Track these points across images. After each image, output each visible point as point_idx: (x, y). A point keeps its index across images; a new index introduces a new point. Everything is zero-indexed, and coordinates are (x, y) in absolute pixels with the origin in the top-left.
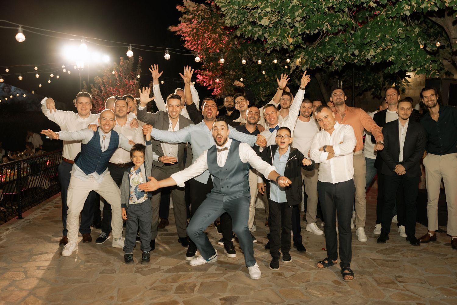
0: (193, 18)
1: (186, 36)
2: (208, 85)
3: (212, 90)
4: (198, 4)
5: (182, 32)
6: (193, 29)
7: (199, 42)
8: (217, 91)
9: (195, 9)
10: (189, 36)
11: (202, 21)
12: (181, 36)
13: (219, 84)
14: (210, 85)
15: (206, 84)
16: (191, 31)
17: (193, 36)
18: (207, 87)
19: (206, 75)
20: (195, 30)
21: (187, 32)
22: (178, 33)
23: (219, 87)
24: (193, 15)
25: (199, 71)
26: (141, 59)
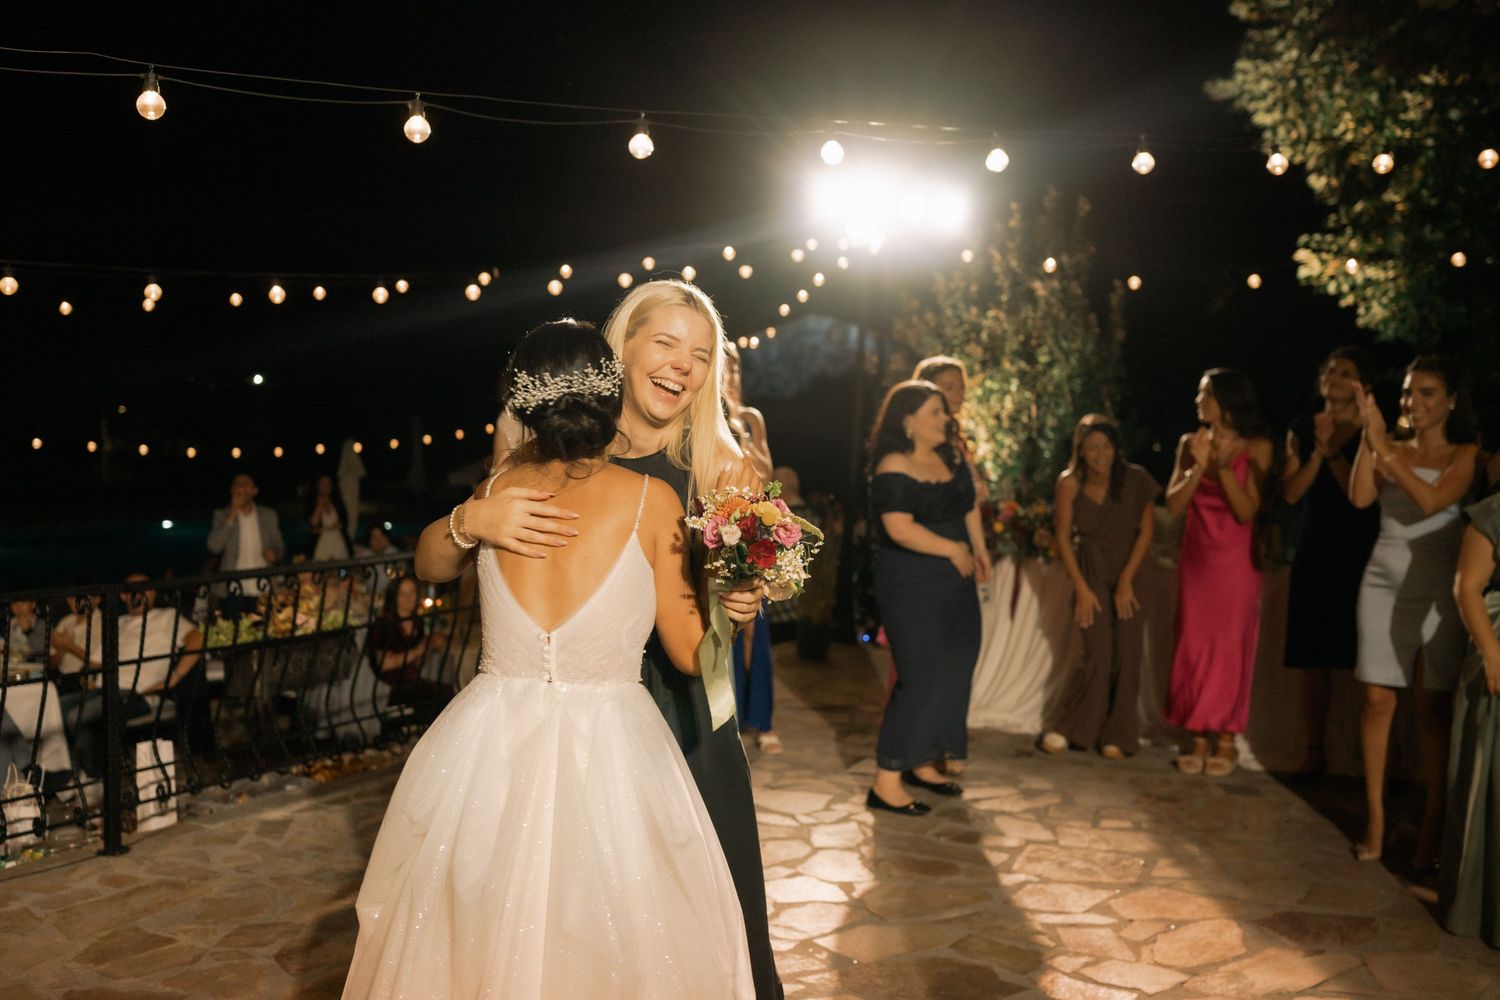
0: (1282, 36)
3: (1355, 310)
5: (1250, 99)
6: (1283, 79)
10: (1268, 110)
11: (1316, 45)
12: (1249, 112)
13: (1382, 282)
14: (1351, 289)
17: (1284, 109)
18: (1340, 295)
20: (1292, 82)
22: (1238, 104)
23: (1383, 295)
24: (1282, 27)
26: (1084, 206)
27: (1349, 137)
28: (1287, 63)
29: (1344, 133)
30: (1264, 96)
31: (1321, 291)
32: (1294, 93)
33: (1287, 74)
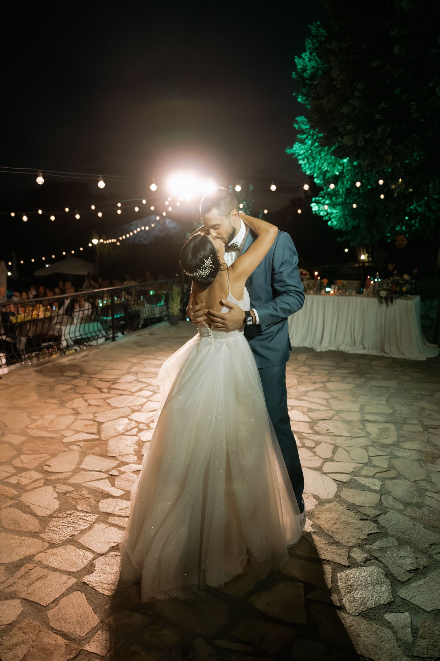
0: (307, 137)
1: (300, 159)
3: (329, 220)
5: (297, 155)
9: (308, 127)
10: (303, 159)
11: (316, 140)
12: (297, 159)
16: (305, 153)
17: (308, 159)
18: (323, 216)
20: (309, 151)
24: (307, 135)
26: (252, 187)
27: (326, 168)
28: (308, 145)
29: (325, 168)
30: (302, 155)
31: (319, 215)
32: (310, 155)
33: (308, 149)
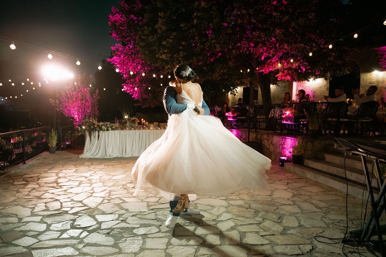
1: (117, 64)
2: (130, 92)
3: (132, 95)
4: (124, 46)
5: (114, 62)
6: (121, 60)
7: (124, 68)
8: (135, 95)
9: (122, 49)
11: (126, 56)
12: (114, 64)
13: (136, 91)
14: (131, 92)
15: (129, 91)
16: (120, 61)
18: (129, 93)
19: (129, 86)
20: (122, 61)
21: (117, 62)
22: (112, 63)
23: (137, 93)
24: (121, 53)
25: (125, 84)
32: (122, 63)
